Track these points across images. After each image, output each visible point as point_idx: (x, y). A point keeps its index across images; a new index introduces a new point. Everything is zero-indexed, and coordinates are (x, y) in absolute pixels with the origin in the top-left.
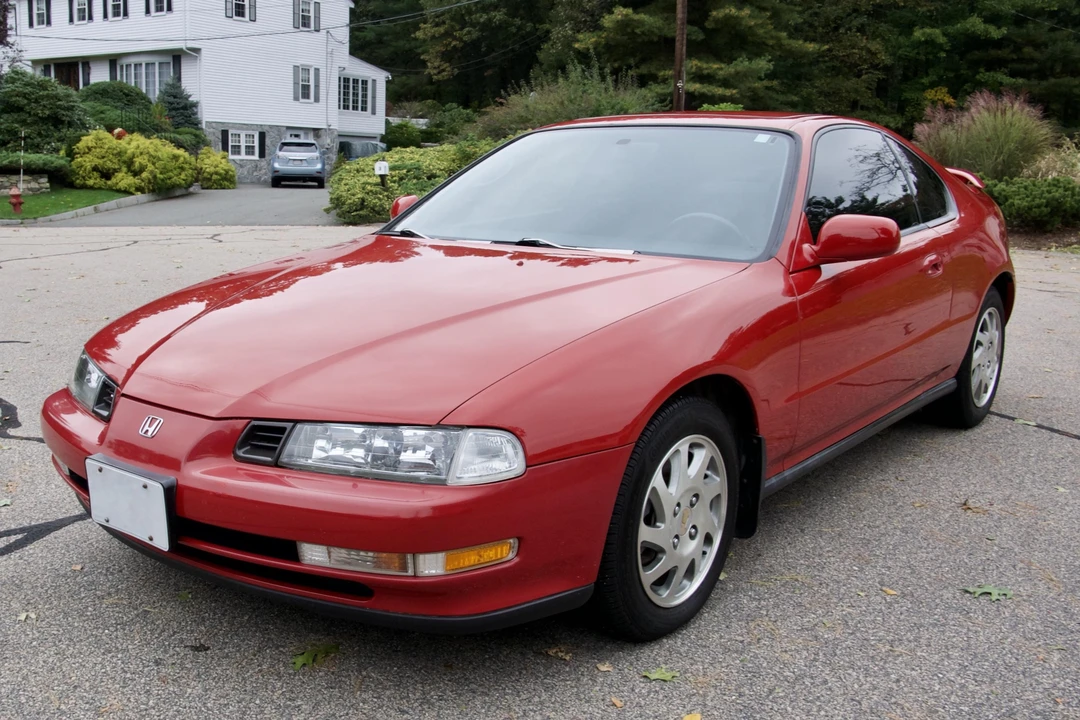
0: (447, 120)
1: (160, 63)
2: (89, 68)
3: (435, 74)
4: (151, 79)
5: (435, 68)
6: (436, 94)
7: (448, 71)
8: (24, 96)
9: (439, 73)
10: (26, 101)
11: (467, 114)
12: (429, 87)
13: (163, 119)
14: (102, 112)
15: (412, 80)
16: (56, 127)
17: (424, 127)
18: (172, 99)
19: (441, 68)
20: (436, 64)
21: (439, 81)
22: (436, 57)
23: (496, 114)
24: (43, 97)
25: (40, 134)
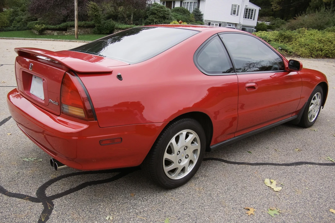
0: (276, 23)
1: (194, 2)
2: (175, 3)
3: (274, 9)
4: (191, 7)
5: (275, 7)
6: (274, 15)
7: (279, 8)
8: (157, 10)
9: (276, 8)
10: (157, 12)
11: (283, 21)
12: (272, 12)
13: (193, 19)
14: (177, 16)
15: (267, 10)
16: (164, 19)
17: (269, 25)
18: (196, 13)
19: (277, 7)
20: (275, 5)
21: (275, 11)
22: (275, 3)
23: (293, 22)
24: (161, 11)
25: (159, 21)
